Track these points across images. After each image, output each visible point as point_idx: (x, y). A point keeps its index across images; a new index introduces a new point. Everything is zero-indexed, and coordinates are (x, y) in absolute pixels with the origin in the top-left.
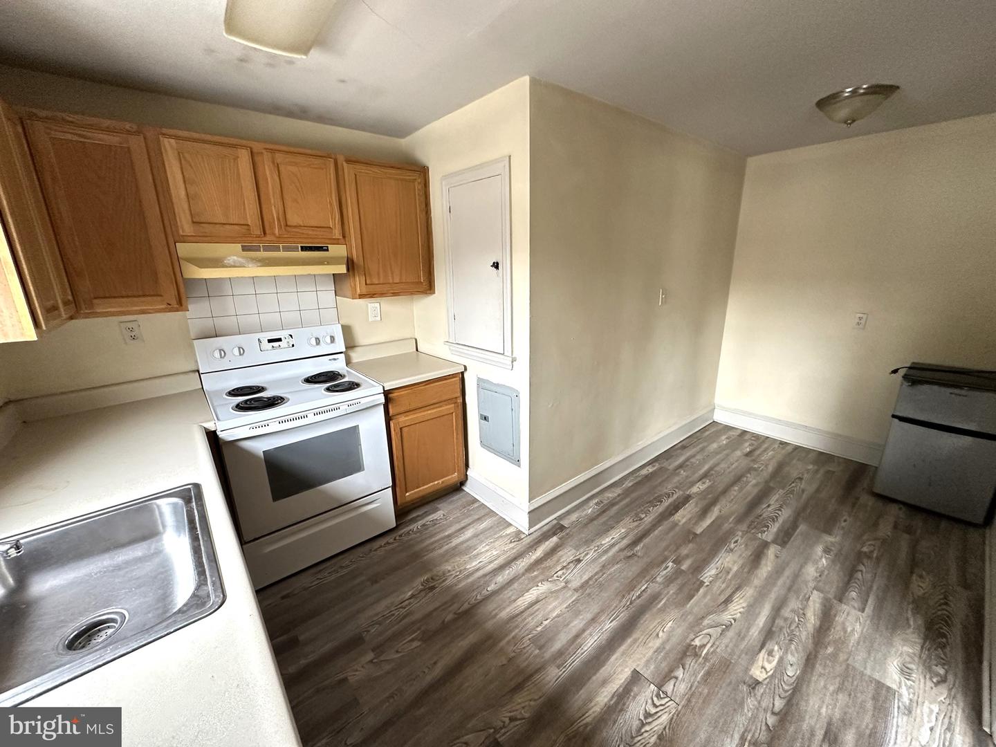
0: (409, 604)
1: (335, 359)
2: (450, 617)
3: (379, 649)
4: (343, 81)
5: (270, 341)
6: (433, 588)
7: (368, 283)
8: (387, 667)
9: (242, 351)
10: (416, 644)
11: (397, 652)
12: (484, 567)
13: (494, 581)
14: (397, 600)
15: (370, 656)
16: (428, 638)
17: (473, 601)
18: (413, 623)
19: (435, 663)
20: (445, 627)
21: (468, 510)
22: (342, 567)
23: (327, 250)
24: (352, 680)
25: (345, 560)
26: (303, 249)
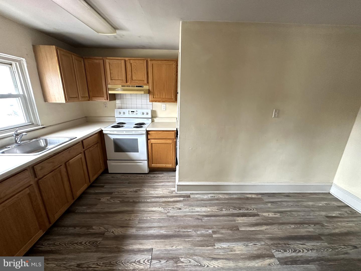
0: (128, 192)
1: (148, 120)
2: (132, 201)
3: (112, 198)
4: (139, 37)
5: (132, 112)
6: (137, 192)
7: (154, 97)
8: (108, 202)
9: (124, 113)
10: (119, 202)
11: (114, 201)
12: (153, 194)
13: (151, 199)
14: (128, 190)
15: (109, 198)
16: (122, 202)
17: (140, 201)
18: (123, 197)
19: (116, 208)
20: (128, 202)
21: (170, 178)
22: (128, 177)
23: (143, 87)
24: (101, 200)
25: (129, 176)
26: (137, 86)
